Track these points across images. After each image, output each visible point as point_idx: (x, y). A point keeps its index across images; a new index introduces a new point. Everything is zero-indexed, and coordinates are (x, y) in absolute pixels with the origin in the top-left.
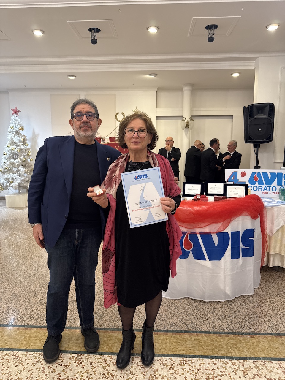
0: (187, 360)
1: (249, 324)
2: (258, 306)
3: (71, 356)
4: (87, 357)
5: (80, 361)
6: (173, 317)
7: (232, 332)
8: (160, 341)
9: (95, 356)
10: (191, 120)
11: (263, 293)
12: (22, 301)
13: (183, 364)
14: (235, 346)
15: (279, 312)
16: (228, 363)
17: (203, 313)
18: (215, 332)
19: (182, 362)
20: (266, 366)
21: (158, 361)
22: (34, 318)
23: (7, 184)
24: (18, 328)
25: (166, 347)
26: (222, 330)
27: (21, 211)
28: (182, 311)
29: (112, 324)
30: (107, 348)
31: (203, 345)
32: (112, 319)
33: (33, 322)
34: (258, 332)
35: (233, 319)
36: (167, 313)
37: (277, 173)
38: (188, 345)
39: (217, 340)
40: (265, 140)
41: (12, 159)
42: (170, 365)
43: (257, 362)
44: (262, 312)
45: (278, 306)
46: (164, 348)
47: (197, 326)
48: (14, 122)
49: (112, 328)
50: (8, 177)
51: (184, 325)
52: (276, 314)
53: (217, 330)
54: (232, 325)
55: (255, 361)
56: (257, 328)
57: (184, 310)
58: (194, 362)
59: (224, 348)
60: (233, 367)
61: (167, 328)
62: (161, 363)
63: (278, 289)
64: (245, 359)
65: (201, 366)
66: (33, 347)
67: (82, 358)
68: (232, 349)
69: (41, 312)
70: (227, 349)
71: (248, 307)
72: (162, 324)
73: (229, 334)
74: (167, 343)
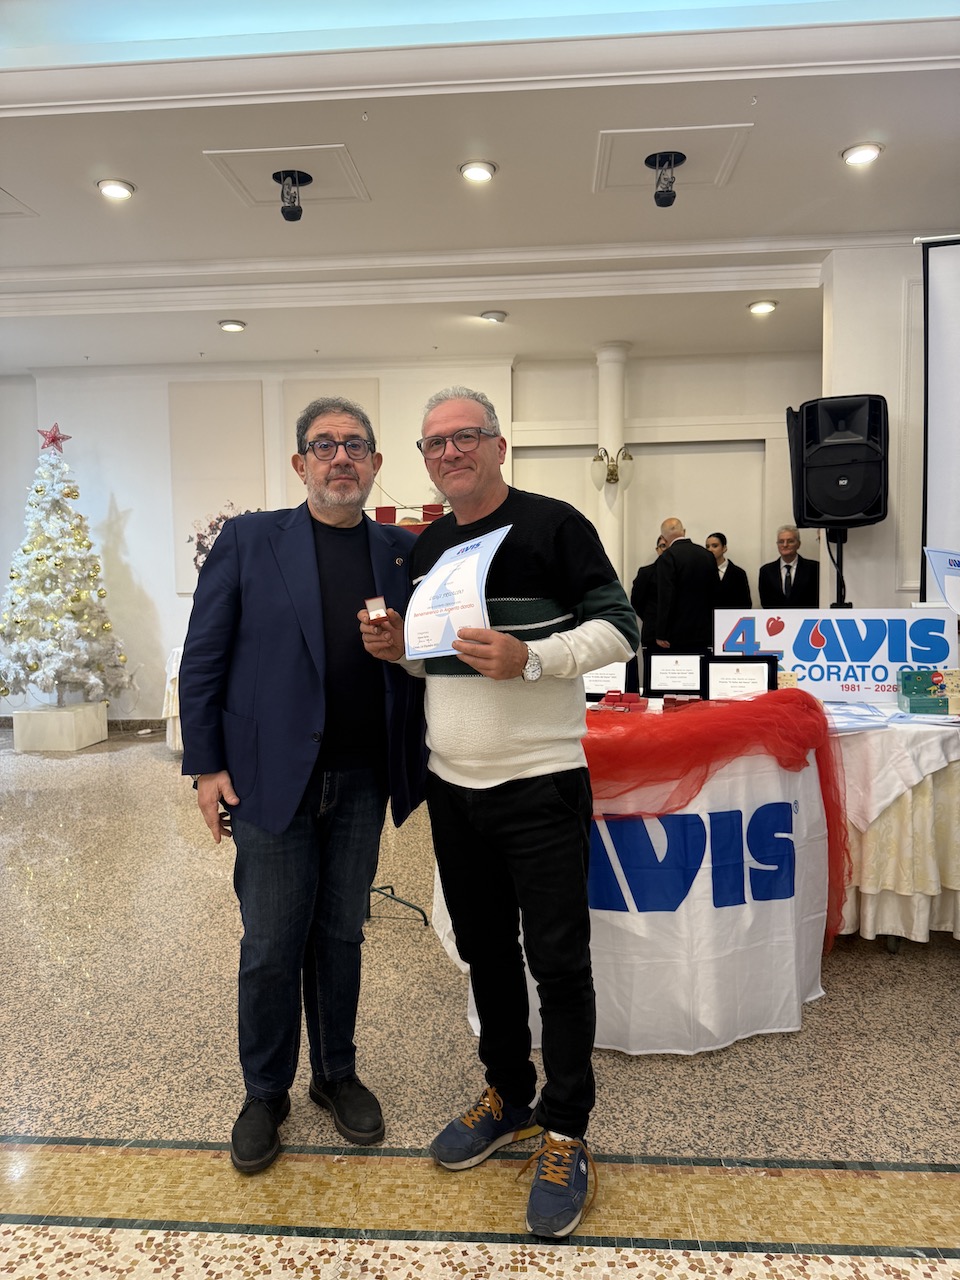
0: (536, 1253)
1: (771, 1132)
2: (810, 1069)
3: (143, 1239)
4: (197, 1240)
5: (169, 1253)
7: (708, 1159)
8: (456, 1187)
9: (225, 1239)
10: (624, 459)
11: (836, 1028)
12: (10, 1055)
13: (520, 1265)
14: (710, 1206)
15: (882, 1092)
16: (676, 1263)
17: (616, 1095)
18: (646, 1159)
19: (519, 1258)
20: (808, 1272)
21: (436, 1256)
22: (40, 1110)
23: (17, 673)
25: (472, 1208)
26: (672, 1150)
27: (63, 763)
30: (269, 1211)
33: (34, 1124)
34: (796, 1158)
35: (717, 1115)
37: (889, 620)
39: (649, 1184)
40: (861, 514)
41: (37, 591)
42: (476, 1267)
43: (779, 1258)
44: (819, 1092)
45: (879, 1069)
46: (466, 1213)
48: (47, 470)
50: (23, 651)
52: (870, 1096)
53: (658, 1151)
54: (710, 1134)
55: (773, 1255)
56: (795, 1144)
58: (560, 1259)
59: (672, 1210)
60: (692, 1276)
62: (446, 1260)
63: (887, 1011)
64: (738, 1248)
65: (582, 1273)
66: (20, 1206)
67: (177, 1245)
68: (697, 1215)
69: (68, 1092)
70: (682, 1214)
71: (777, 1073)
73: (695, 1164)
74: (478, 1196)
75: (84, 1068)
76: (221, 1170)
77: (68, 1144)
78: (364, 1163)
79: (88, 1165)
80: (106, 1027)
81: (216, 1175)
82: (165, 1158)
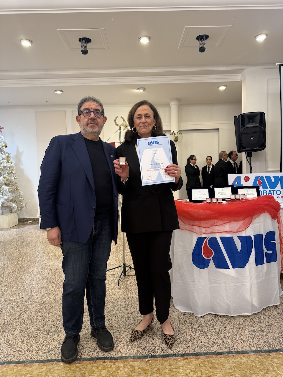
6: (199, 336)
7: (273, 350)
8: (193, 367)
10: (179, 134)
17: (232, 330)
18: (253, 352)
22: (33, 350)
24: (15, 366)
25: (202, 374)
26: (260, 348)
28: (208, 329)
29: (130, 351)
31: (245, 368)
32: (129, 345)
33: (33, 355)
35: (268, 334)
36: (191, 332)
37: (280, 176)
38: (227, 369)
39: (258, 361)
40: (258, 148)
47: (230, 346)
49: (131, 355)
51: (215, 345)
53: (255, 348)
54: (269, 341)
57: (210, 327)
61: (196, 351)
68: (280, 371)
69: (42, 342)
70: (275, 371)
72: (189, 346)
73: (270, 352)
74: (202, 370)
75: (45, 333)
76: (108, 368)
77: (48, 362)
78: (157, 361)
79: (58, 370)
80: (48, 318)
81: (107, 370)
82: (85, 365)
